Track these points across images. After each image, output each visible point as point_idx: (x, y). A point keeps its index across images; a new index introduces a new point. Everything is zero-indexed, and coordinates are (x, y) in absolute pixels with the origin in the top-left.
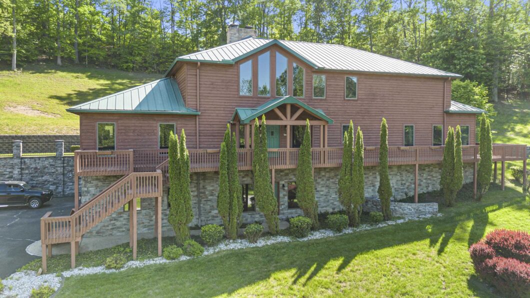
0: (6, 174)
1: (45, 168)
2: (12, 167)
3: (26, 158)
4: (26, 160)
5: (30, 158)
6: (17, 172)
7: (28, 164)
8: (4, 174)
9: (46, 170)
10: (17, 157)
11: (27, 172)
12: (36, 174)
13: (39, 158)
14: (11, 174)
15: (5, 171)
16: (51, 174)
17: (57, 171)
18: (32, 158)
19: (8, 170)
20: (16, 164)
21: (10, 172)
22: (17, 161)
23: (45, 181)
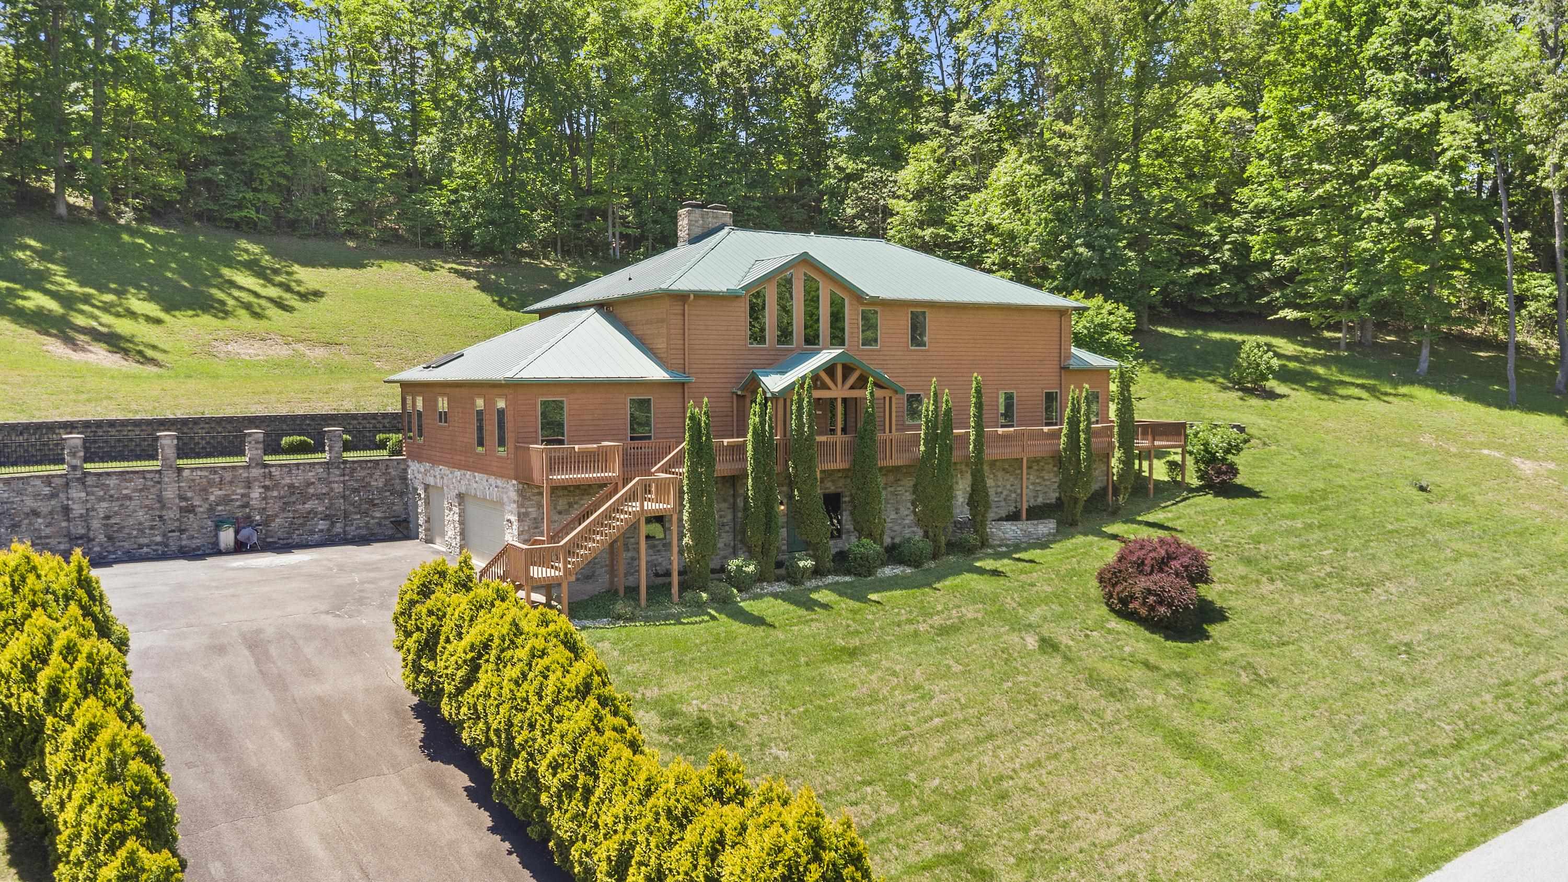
0: (237, 500)
1: (309, 484)
2: (248, 484)
3: (273, 466)
4: (273, 469)
5: (281, 466)
6: (257, 495)
7: (278, 477)
8: (232, 500)
9: (311, 490)
10: (257, 464)
11: (275, 493)
12: (293, 499)
13: (298, 465)
14: (245, 500)
15: (234, 493)
16: (319, 497)
17: (332, 490)
18: (285, 465)
19: (238, 491)
20: (256, 479)
21: (243, 495)
22: (256, 472)
23: (309, 513)
